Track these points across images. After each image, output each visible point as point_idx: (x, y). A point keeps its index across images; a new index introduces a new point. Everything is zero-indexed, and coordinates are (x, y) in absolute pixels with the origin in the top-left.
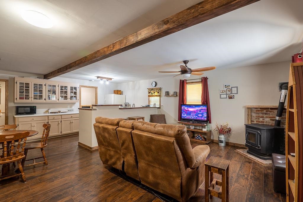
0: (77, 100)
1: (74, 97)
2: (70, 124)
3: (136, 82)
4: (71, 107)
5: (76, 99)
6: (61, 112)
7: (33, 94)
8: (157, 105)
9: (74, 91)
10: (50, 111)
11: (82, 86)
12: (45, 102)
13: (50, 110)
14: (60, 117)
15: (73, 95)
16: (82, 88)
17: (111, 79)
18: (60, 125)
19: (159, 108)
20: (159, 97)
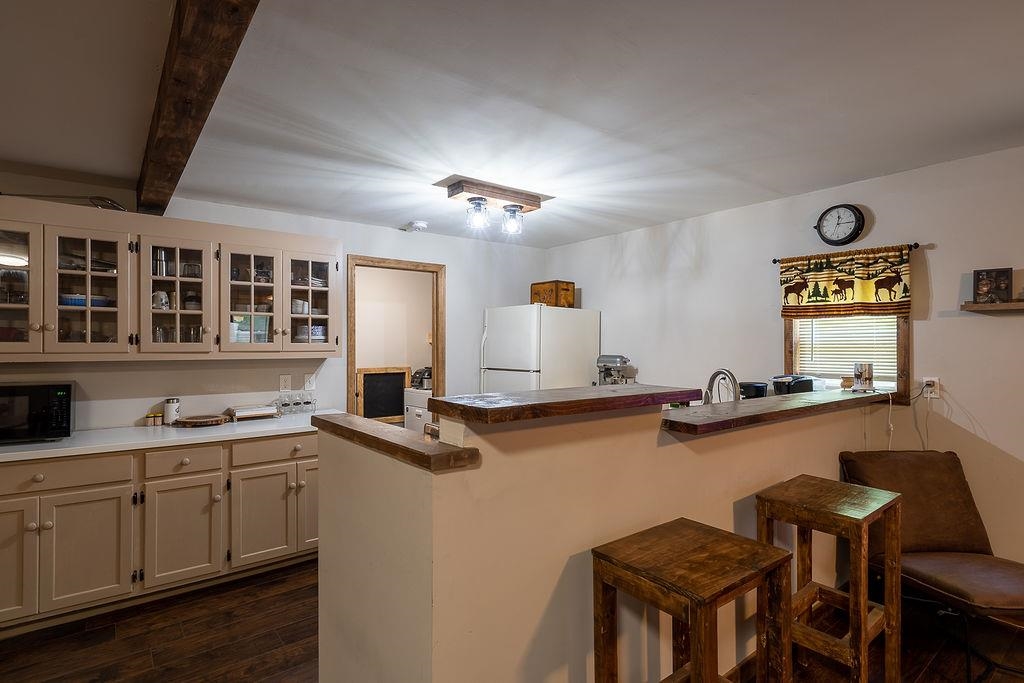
0: (332, 338)
1: (316, 322)
2: (285, 497)
3: (673, 225)
4: (298, 384)
5: (326, 333)
6: (239, 414)
7: (54, 309)
8: (881, 379)
9: (313, 285)
10: (173, 414)
11: (361, 258)
12: (131, 353)
13: (174, 406)
14: (223, 453)
15: (306, 309)
16: (361, 273)
17: (534, 200)
18: (221, 510)
19: (901, 398)
20: (892, 320)
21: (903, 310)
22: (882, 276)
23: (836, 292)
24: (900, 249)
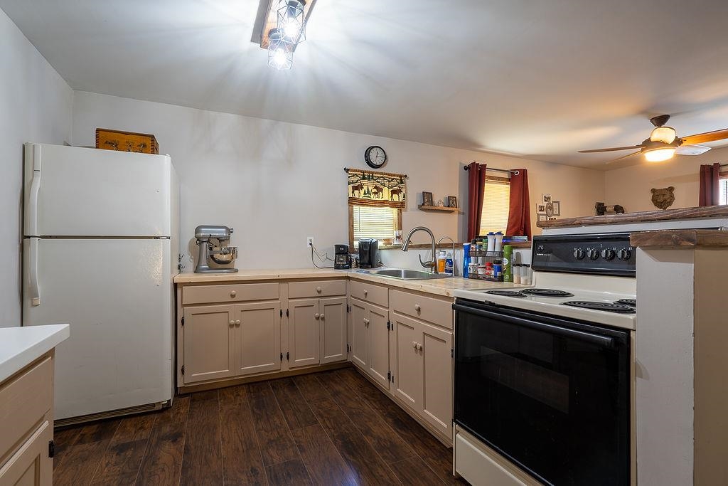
20: (395, 210)
21: (401, 206)
22: (395, 188)
23: (375, 193)
24: (401, 177)
